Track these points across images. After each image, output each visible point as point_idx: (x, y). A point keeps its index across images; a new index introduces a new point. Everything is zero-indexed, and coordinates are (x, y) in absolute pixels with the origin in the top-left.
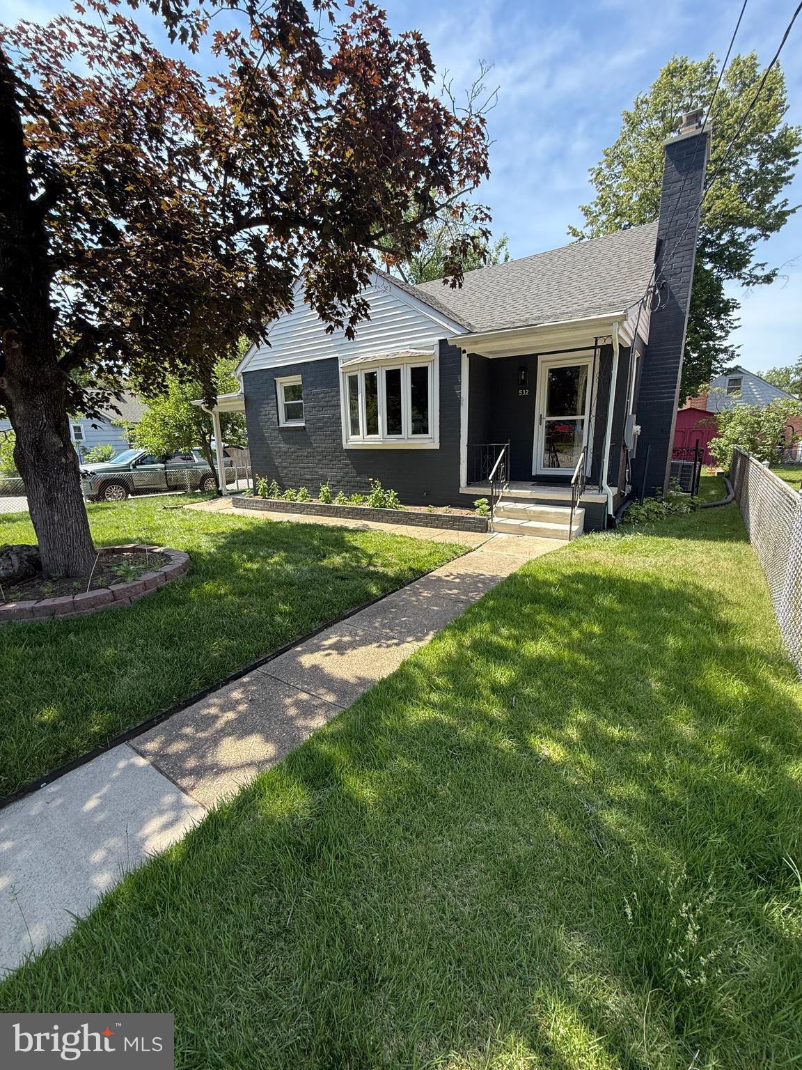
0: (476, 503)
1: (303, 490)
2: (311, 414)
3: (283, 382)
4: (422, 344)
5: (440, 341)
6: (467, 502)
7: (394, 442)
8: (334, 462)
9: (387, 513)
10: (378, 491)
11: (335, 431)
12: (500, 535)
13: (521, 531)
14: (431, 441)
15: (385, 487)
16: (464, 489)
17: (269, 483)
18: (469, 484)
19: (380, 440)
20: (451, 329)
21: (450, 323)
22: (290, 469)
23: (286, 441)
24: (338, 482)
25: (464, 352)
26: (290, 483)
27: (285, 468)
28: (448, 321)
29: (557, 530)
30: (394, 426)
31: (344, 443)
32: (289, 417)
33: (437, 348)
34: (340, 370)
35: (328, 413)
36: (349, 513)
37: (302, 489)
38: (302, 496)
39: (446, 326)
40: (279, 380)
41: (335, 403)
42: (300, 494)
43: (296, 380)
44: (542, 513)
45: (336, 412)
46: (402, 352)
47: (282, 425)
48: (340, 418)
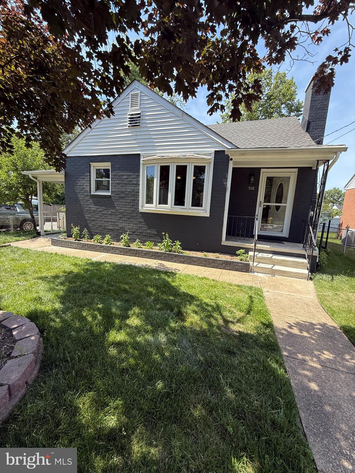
0: (238, 252)
1: (108, 237)
2: (117, 188)
3: (95, 166)
4: (203, 151)
5: (215, 151)
6: (232, 251)
7: (179, 210)
8: (131, 220)
9: (176, 256)
10: (167, 241)
11: (134, 200)
12: (260, 275)
13: (273, 273)
14: (204, 211)
15: (173, 239)
16: (224, 242)
17: (81, 230)
18: (227, 239)
19: (170, 208)
20: (225, 145)
21: (224, 141)
22: (97, 222)
23: (95, 204)
24: (133, 232)
25: (231, 159)
26: (96, 231)
27: (93, 221)
28: (222, 140)
29: (298, 273)
30: (180, 200)
31: (140, 208)
32: (97, 189)
33: (213, 155)
34: (141, 162)
35: (129, 188)
36: (145, 254)
37: (107, 236)
38: (107, 241)
39: (221, 142)
40: (93, 164)
41: (135, 182)
42: (106, 239)
43: (107, 165)
44: (283, 261)
45: (136, 188)
46: (188, 155)
47: (92, 193)
48: (138, 192)
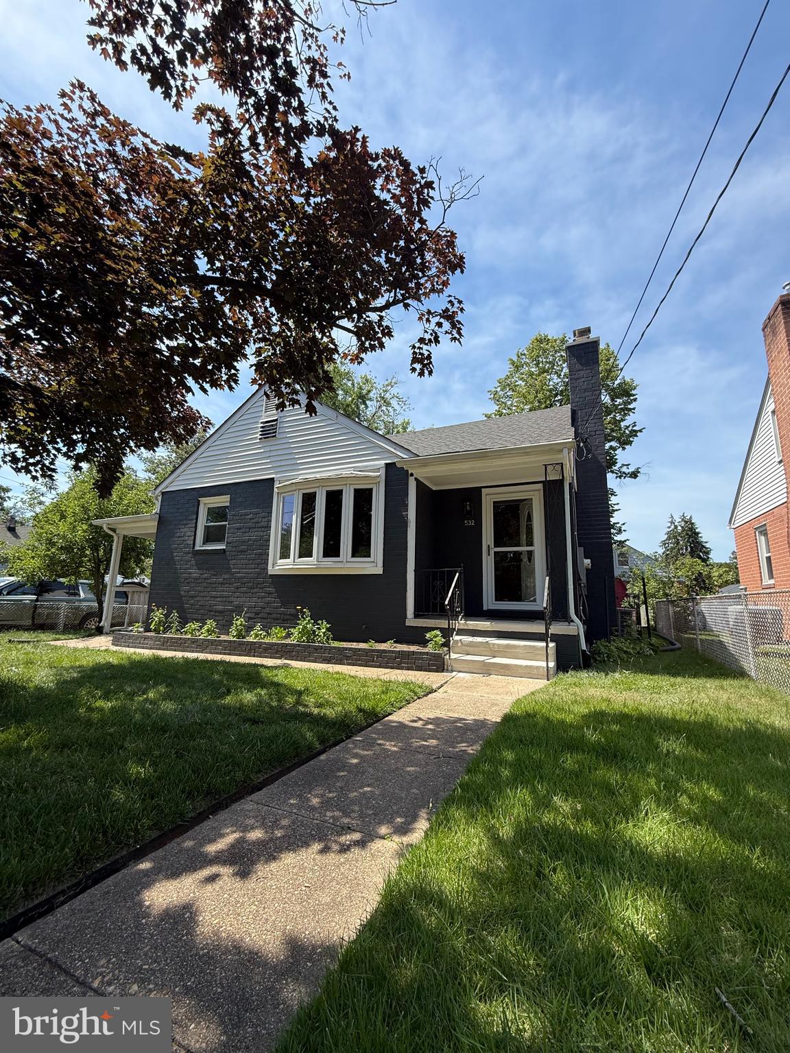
0: (428, 636)
1: (210, 624)
2: (235, 535)
3: (208, 502)
4: (367, 466)
5: (386, 464)
6: (418, 636)
7: (332, 567)
8: (255, 590)
9: (316, 649)
10: (306, 623)
11: (261, 554)
12: (461, 675)
13: (487, 670)
14: (373, 565)
15: (315, 618)
16: (411, 620)
17: (167, 616)
18: (416, 616)
19: (315, 564)
20: (398, 453)
21: (397, 448)
22: (198, 599)
23: (199, 566)
24: (257, 614)
25: (412, 475)
26: (195, 616)
27: (192, 597)
28: (395, 447)
29: (530, 667)
30: (331, 549)
31: (270, 568)
32: (207, 540)
33: (383, 472)
34: (276, 490)
35: (254, 535)
36: (266, 650)
37: (208, 622)
38: (208, 631)
39: (393, 450)
40: (203, 500)
41: (264, 524)
42: (206, 627)
43: (223, 501)
44: (508, 646)
45: (265, 534)
46: (345, 473)
47: (197, 548)
48: (268, 540)
